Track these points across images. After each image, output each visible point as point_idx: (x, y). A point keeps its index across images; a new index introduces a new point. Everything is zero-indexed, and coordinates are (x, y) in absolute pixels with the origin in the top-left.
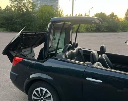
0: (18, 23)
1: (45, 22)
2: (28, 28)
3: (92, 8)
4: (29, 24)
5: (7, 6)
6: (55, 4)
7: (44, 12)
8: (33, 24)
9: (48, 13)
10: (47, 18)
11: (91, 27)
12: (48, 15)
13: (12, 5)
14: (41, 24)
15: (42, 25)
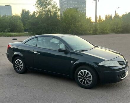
0: (42, 27)
1: (67, 25)
2: (51, 31)
3: (119, 8)
4: (52, 28)
5: (34, 12)
6: (83, 6)
7: (67, 15)
8: (57, 28)
9: (71, 16)
10: (70, 21)
11: (118, 27)
12: (71, 18)
13: (38, 10)
14: (65, 27)
15: (65, 29)
